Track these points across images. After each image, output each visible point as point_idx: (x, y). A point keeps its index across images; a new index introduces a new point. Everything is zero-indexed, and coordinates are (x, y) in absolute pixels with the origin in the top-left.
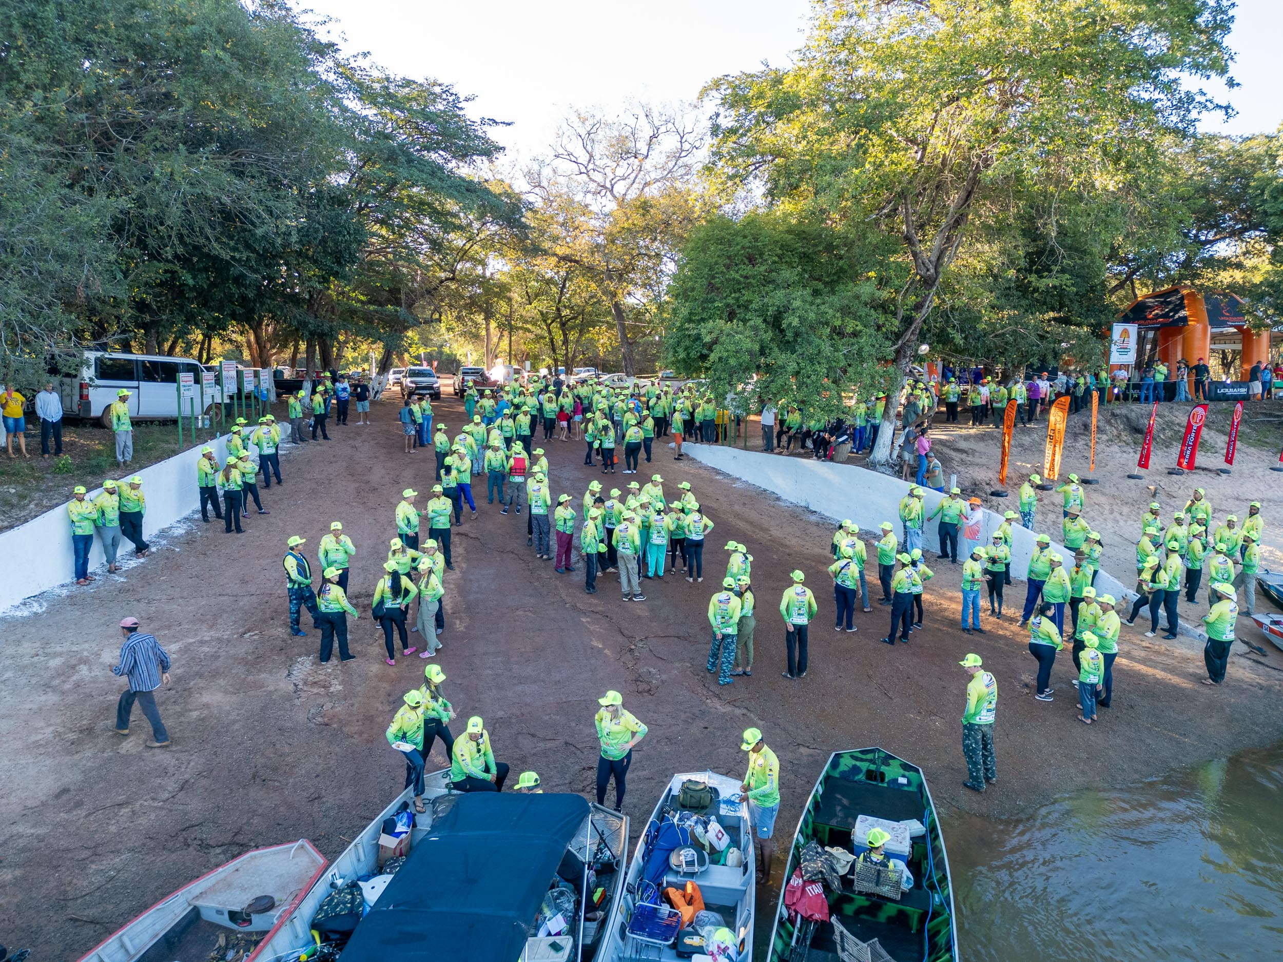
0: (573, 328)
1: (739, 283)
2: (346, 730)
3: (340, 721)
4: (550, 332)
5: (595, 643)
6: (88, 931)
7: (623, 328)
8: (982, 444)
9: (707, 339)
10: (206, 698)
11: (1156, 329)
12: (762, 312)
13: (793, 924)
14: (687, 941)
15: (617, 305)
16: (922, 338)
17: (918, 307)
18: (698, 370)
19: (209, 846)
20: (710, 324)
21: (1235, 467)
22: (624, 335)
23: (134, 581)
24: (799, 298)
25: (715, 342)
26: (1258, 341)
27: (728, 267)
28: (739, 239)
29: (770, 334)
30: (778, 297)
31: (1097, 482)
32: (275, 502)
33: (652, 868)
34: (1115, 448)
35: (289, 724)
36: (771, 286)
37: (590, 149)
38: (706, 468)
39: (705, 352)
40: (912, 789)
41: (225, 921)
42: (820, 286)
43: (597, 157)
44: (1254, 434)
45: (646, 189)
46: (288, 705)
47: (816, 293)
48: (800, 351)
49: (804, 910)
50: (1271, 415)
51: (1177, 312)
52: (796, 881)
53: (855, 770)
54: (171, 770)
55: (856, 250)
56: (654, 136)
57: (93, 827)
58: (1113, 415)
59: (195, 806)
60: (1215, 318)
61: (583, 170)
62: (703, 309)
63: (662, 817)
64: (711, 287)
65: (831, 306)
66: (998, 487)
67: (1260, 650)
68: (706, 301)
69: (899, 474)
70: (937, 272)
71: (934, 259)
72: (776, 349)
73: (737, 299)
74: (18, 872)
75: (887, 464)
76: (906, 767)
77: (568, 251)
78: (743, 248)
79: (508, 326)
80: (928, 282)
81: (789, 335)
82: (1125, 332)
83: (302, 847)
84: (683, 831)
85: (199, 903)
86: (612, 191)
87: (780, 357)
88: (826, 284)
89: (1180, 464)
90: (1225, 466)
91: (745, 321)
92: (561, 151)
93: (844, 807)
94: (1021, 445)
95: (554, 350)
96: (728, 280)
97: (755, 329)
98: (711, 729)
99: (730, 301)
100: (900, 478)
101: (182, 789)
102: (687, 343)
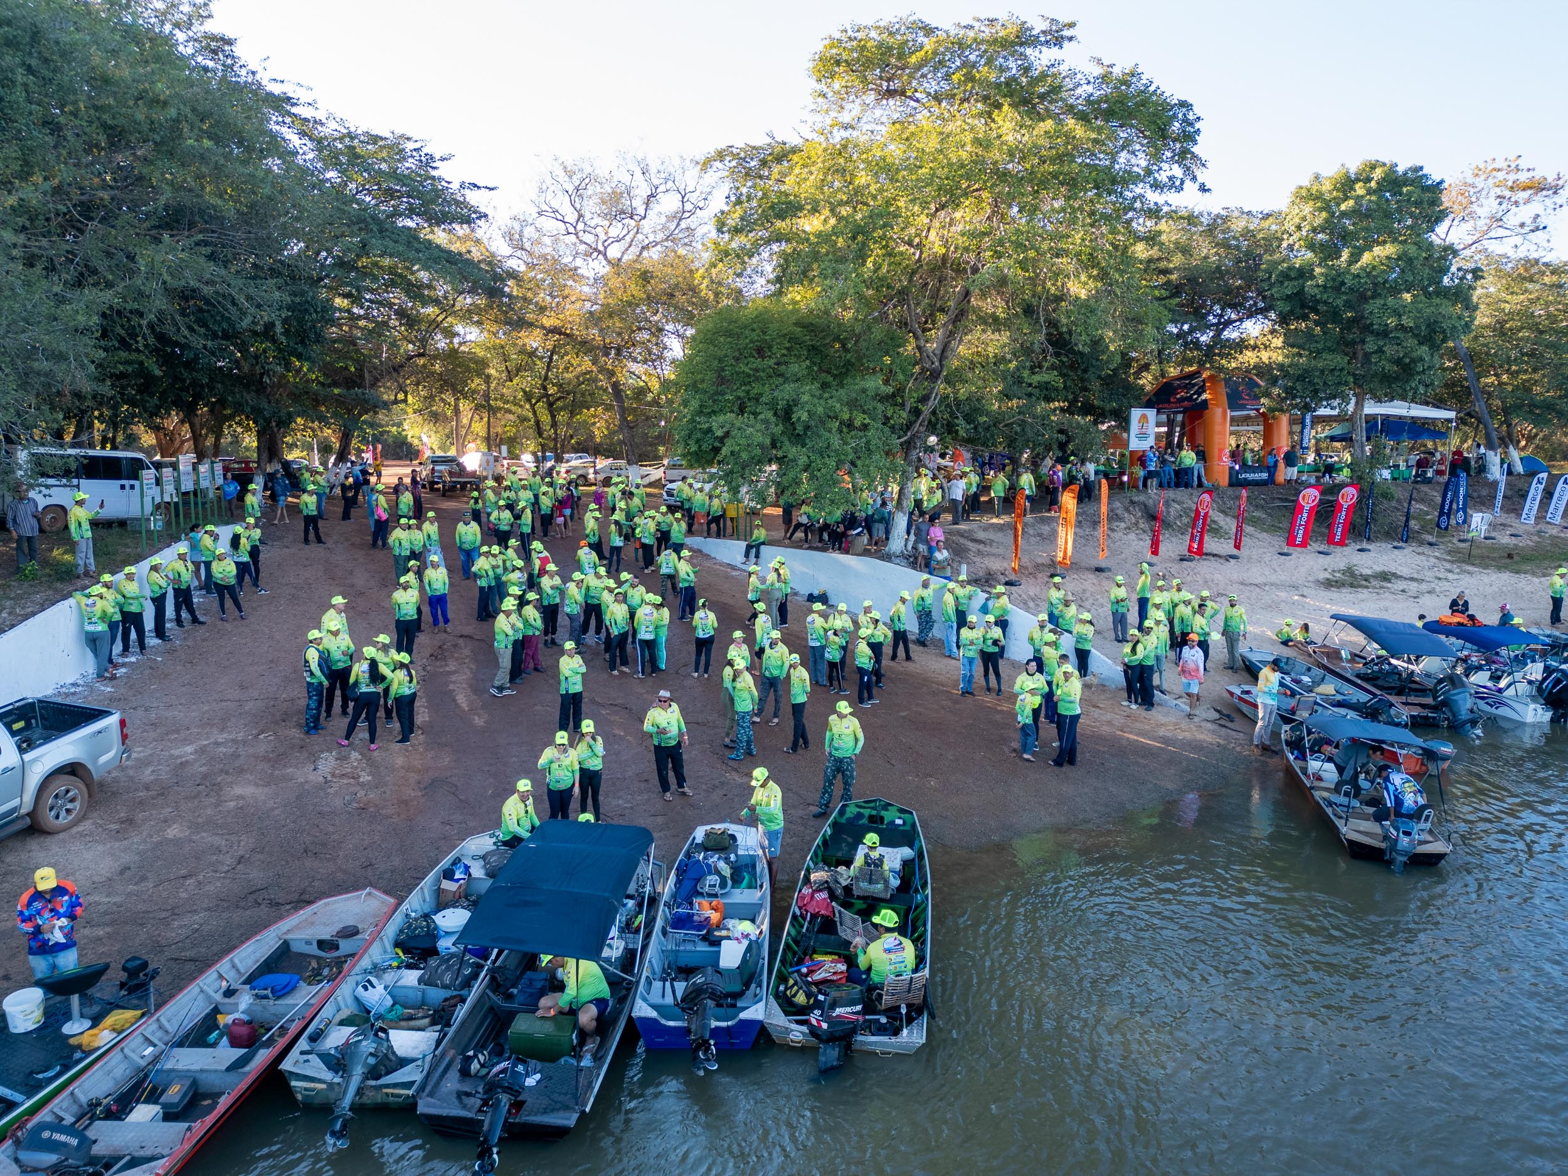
0: (562, 409)
1: (749, 376)
2: (384, 812)
3: (376, 806)
4: (535, 413)
5: (616, 732)
6: (190, 966)
7: (623, 411)
8: (1000, 535)
9: (719, 433)
10: (238, 790)
11: (1183, 412)
12: (773, 405)
13: (804, 919)
14: (717, 933)
15: (615, 386)
16: (932, 428)
17: (924, 399)
18: (710, 463)
19: (278, 904)
20: (721, 418)
21: (1244, 552)
22: (623, 419)
23: (123, 691)
24: (807, 393)
25: (727, 434)
26: (1279, 425)
27: (737, 359)
28: (747, 332)
29: (781, 427)
30: (787, 391)
31: (1109, 570)
32: (254, 609)
33: (685, 890)
34: (1132, 536)
35: (327, 809)
36: (781, 380)
37: (578, 206)
38: (721, 564)
39: (717, 444)
40: (907, 828)
41: (314, 950)
42: (830, 379)
43: (588, 216)
44: (1269, 519)
45: (645, 253)
46: (322, 793)
47: (825, 386)
48: (810, 445)
49: (813, 908)
50: (1286, 500)
51: (1200, 395)
52: (806, 891)
53: (860, 816)
54: (225, 849)
55: (863, 344)
56: (652, 196)
57: (164, 895)
58: (1132, 502)
59: (257, 875)
60: (1234, 401)
61: (571, 230)
62: (714, 401)
63: (688, 855)
64: (722, 380)
65: (839, 400)
66: (1013, 577)
67: (1228, 716)
68: (717, 393)
69: (914, 565)
70: (941, 365)
71: (938, 352)
72: (787, 443)
73: (748, 392)
74: (108, 929)
75: (903, 556)
76: (902, 811)
77: (558, 323)
78: (752, 341)
79: (486, 407)
80: (934, 376)
81: (800, 429)
82: (1144, 416)
83: (369, 894)
84: (708, 865)
85: (289, 937)
86: (605, 255)
87: (793, 451)
88: (835, 376)
89: (1190, 551)
90: (1235, 552)
91: (755, 414)
92: (545, 207)
93: (848, 844)
94: (1040, 535)
95: (540, 434)
96: (738, 373)
97: (766, 422)
98: (730, 796)
99: (742, 394)
100: (914, 568)
101: (239, 862)
102: (699, 435)
